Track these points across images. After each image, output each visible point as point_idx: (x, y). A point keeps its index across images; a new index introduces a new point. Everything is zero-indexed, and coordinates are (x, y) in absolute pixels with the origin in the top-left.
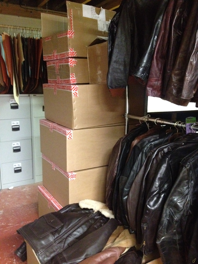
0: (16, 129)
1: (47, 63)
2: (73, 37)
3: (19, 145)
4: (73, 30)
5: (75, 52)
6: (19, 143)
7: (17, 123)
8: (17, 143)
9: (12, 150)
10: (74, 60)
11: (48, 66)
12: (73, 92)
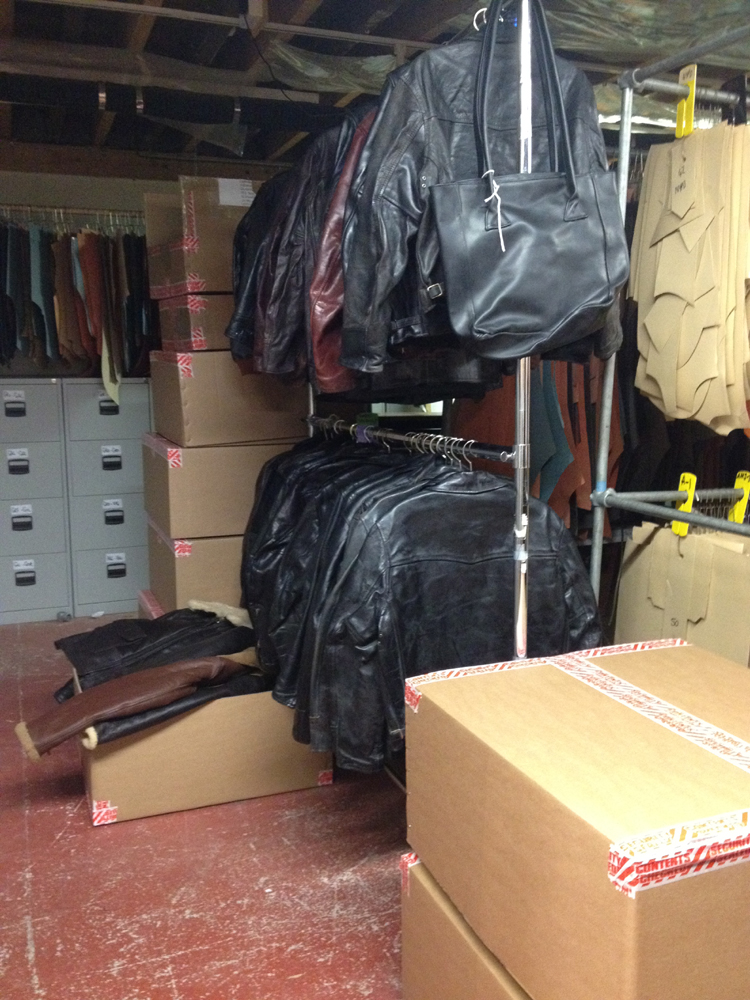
0: (112, 465)
1: (160, 302)
2: (196, 251)
3: (120, 507)
4: (195, 235)
5: (202, 281)
6: (119, 501)
7: (116, 450)
8: (116, 500)
9: (103, 520)
10: (199, 298)
11: (161, 310)
12: (181, 366)
